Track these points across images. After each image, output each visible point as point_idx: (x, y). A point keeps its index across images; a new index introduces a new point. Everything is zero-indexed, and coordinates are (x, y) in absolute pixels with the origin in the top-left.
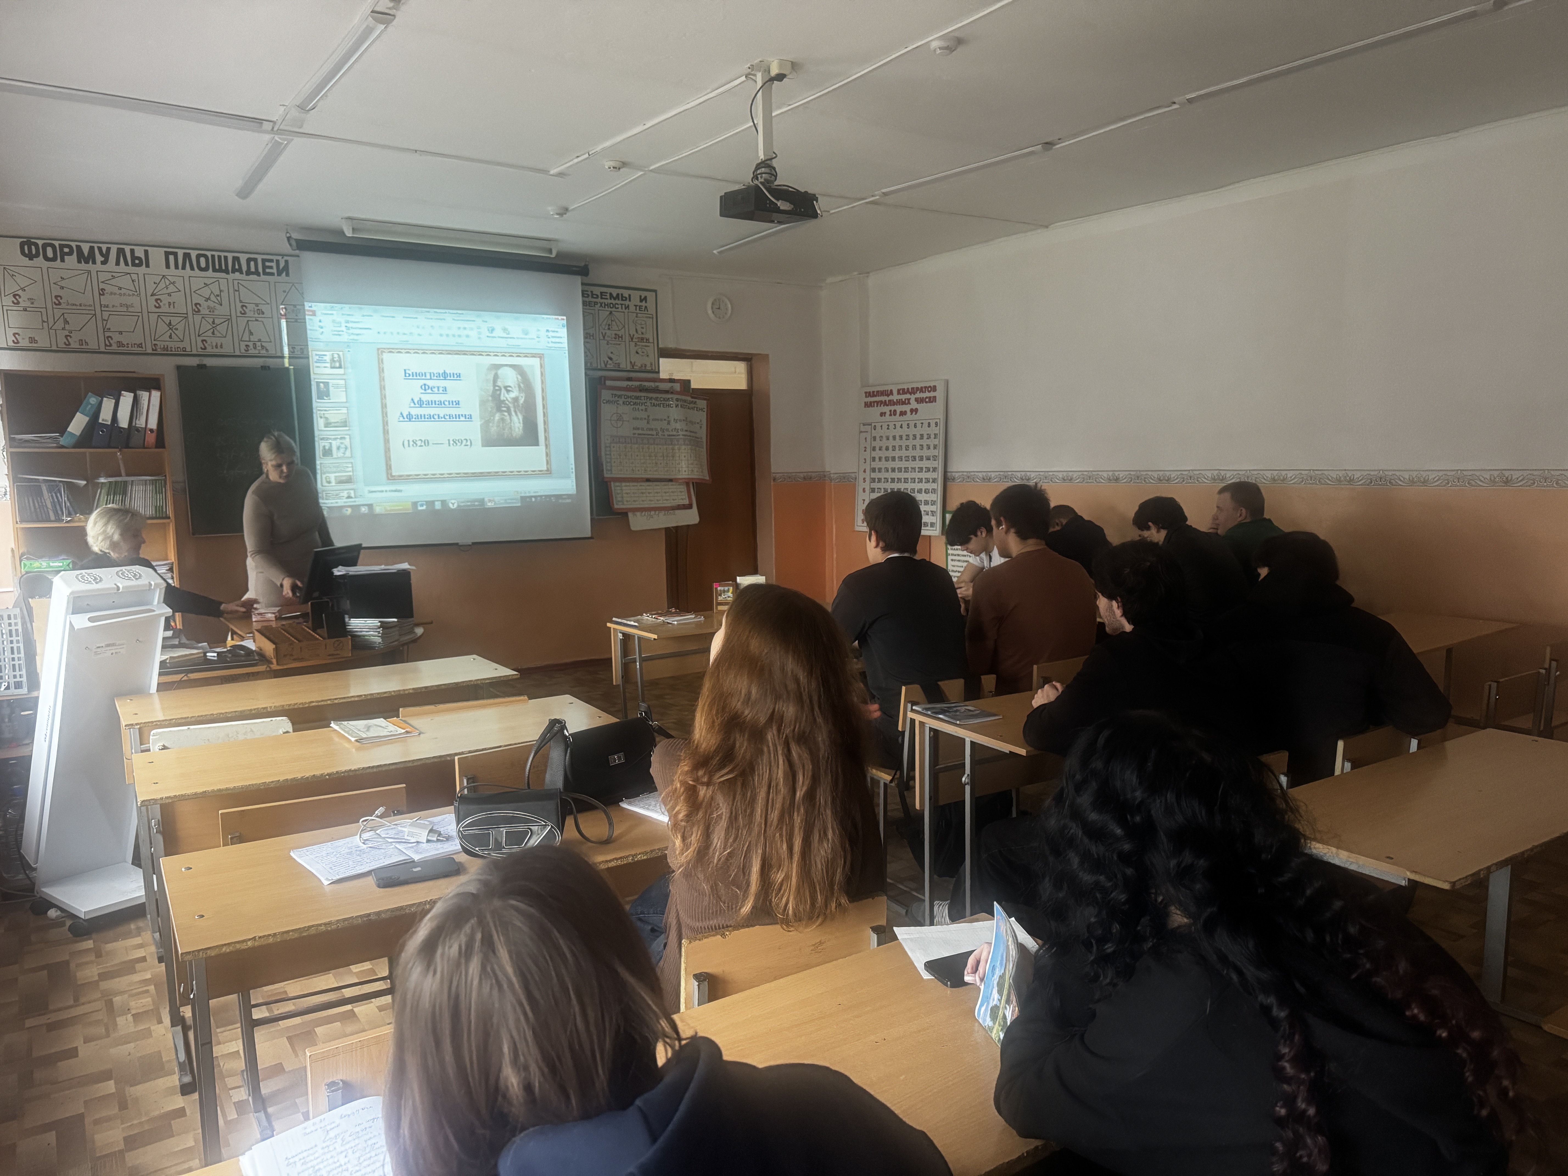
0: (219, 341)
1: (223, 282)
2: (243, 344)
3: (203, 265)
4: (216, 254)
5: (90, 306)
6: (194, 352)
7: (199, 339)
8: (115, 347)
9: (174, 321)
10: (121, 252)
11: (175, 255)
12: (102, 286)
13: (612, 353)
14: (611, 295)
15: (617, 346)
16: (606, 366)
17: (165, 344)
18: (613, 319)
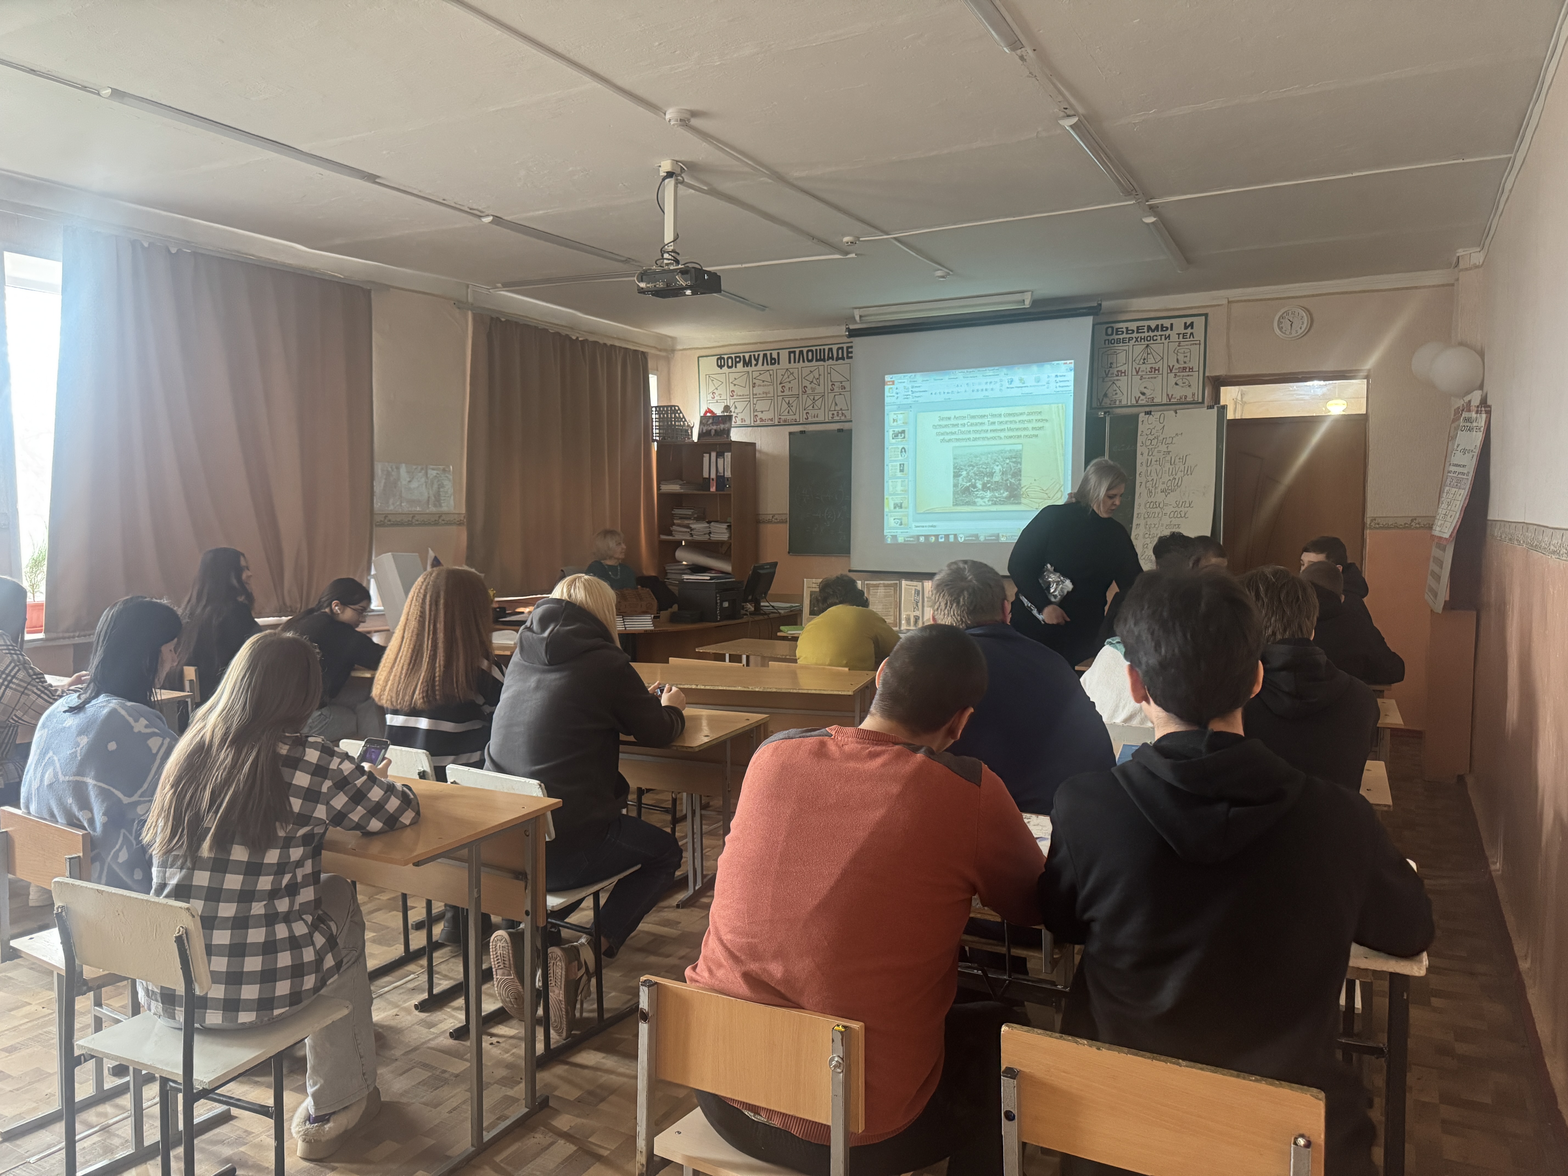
0: (816, 412)
1: (821, 368)
2: (831, 413)
3: (810, 358)
4: (818, 348)
5: (748, 396)
6: (801, 422)
7: (805, 412)
8: (758, 422)
9: (791, 400)
10: (765, 355)
11: (794, 352)
12: (755, 381)
13: (1145, 388)
14: (1149, 328)
15: (1153, 380)
16: (1137, 402)
17: (785, 417)
18: (1149, 352)
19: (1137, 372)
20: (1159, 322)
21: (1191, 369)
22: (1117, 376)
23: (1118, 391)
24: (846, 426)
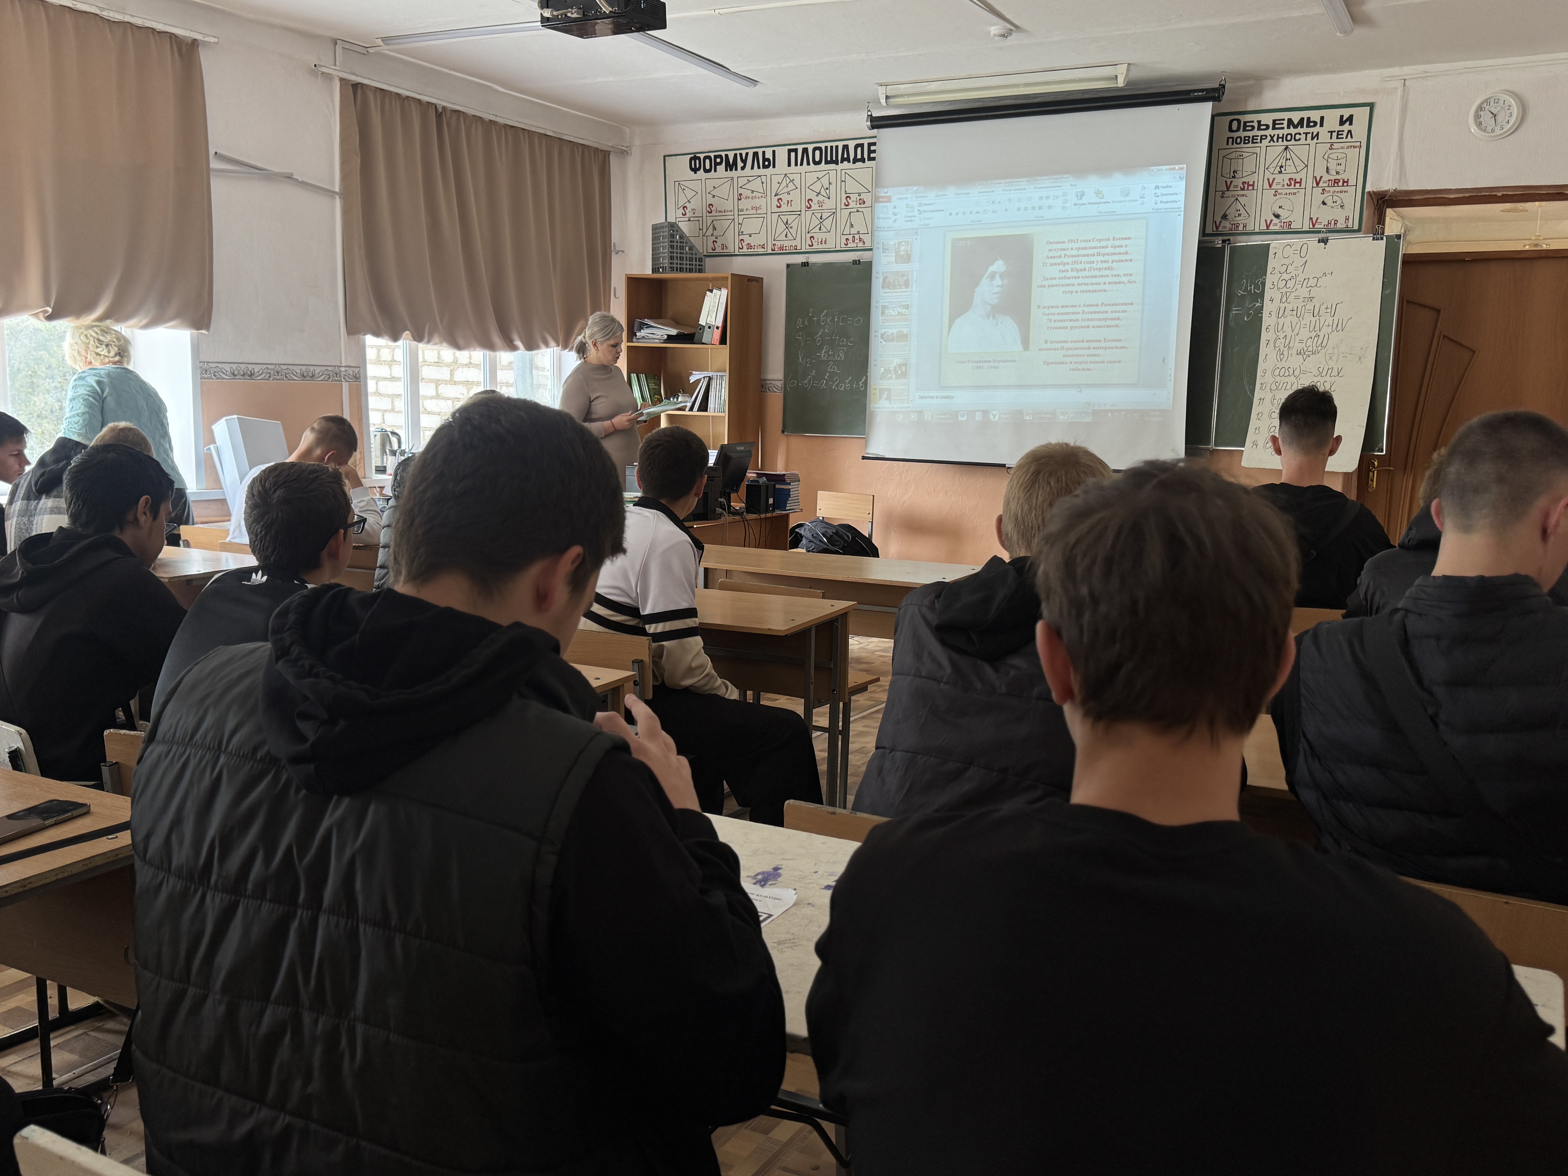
0: (823, 236)
1: (833, 174)
2: (843, 239)
3: (817, 159)
4: (829, 145)
5: (731, 211)
6: (803, 249)
7: (809, 236)
9: (791, 218)
10: (756, 154)
11: (796, 151)
12: (740, 191)
13: (1280, 207)
14: (1290, 121)
15: (1291, 197)
16: (1268, 227)
17: (782, 243)
18: (1288, 158)
19: (1270, 186)
20: (1305, 114)
21: (1346, 182)
22: (1243, 189)
23: (1242, 211)
24: (864, 256)
